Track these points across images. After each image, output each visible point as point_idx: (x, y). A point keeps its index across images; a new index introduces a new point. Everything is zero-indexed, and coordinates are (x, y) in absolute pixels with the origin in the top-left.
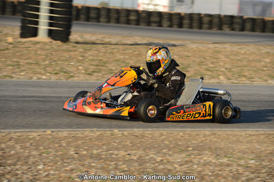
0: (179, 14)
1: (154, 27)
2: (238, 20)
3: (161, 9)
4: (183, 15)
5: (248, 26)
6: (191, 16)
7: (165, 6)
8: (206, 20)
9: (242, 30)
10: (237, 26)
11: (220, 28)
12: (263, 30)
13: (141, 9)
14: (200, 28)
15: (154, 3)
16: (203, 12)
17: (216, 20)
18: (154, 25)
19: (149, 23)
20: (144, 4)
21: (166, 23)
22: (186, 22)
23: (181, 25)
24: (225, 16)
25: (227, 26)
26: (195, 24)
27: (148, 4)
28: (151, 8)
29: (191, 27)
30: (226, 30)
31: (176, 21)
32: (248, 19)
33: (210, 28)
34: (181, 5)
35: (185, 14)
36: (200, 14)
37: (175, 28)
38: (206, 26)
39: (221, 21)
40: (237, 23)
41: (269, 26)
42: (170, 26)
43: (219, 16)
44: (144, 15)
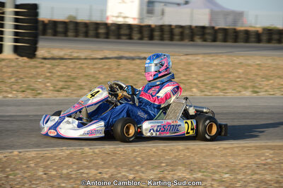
0: (150, 26)
1: (124, 40)
2: (210, 31)
3: (131, 21)
4: (153, 27)
5: (220, 36)
6: (161, 28)
7: (134, 19)
8: (177, 31)
9: (215, 40)
10: (208, 37)
11: (192, 40)
12: (236, 40)
13: (110, 21)
14: (171, 39)
15: (123, 15)
16: (174, 23)
17: (187, 32)
18: (124, 37)
19: (119, 36)
20: (113, 16)
21: (136, 36)
22: (157, 34)
23: (151, 38)
24: (196, 27)
25: (198, 37)
26: (166, 36)
27: (117, 17)
28: (120, 21)
29: (162, 39)
30: (198, 41)
31: (146, 33)
32: (219, 29)
33: (182, 39)
34: (151, 17)
35: (156, 26)
36: (170, 26)
37: (146, 40)
38: (177, 37)
39: (192, 32)
40: (209, 33)
41: (242, 36)
42: (141, 39)
43: (190, 27)
44: (113, 28)
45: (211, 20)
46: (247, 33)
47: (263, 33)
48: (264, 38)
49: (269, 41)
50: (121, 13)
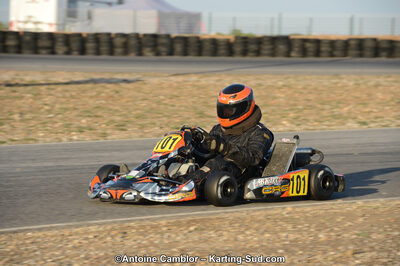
0: (80, 35)
1: (44, 54)
2: (164, 41)
3: (46, 29)
4: (84, 35)
5: (178, 47)
6: (97, 37)
7: (51, 25)
8: (118, 41)
9: (171, 53)
10: (163, 49)
11: (140, 54)
12: (200, 53)
13: (14, 29)
14: (111, 53)
15: (34, 20)
16: (114, 30)
17: (133, 42)
18: (44, 52)
19: (36, 50)
20: (19, 22)
21: (61, 48)
22: (90, 45)
23: (83, 51)
24: (145, 35)
25: (149, 49)
26: (104, 48)
27: (26, 22)
28: (31, 27)
29: (98, 52)
30: (148, 54)
31: (75, 45)
32: (177, 38)
33: (126, 52)
34: (75, 22)
35: (88, 35)
36: (109, 34)
37: (75, 55)
38: (119, 50)
39: (140, 43)
40: (163, 45)
41: (208, 47)
42: (68, 53)
43: (137, 36)
44: (28, 38)
45: (160, 25)
46: (214, 42)
47: (235, 42)
48: (238, 49)
49: (245, 53)
50: (30, 17)
